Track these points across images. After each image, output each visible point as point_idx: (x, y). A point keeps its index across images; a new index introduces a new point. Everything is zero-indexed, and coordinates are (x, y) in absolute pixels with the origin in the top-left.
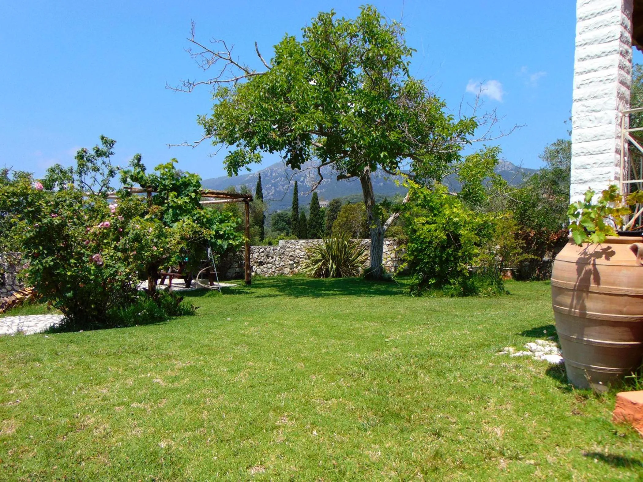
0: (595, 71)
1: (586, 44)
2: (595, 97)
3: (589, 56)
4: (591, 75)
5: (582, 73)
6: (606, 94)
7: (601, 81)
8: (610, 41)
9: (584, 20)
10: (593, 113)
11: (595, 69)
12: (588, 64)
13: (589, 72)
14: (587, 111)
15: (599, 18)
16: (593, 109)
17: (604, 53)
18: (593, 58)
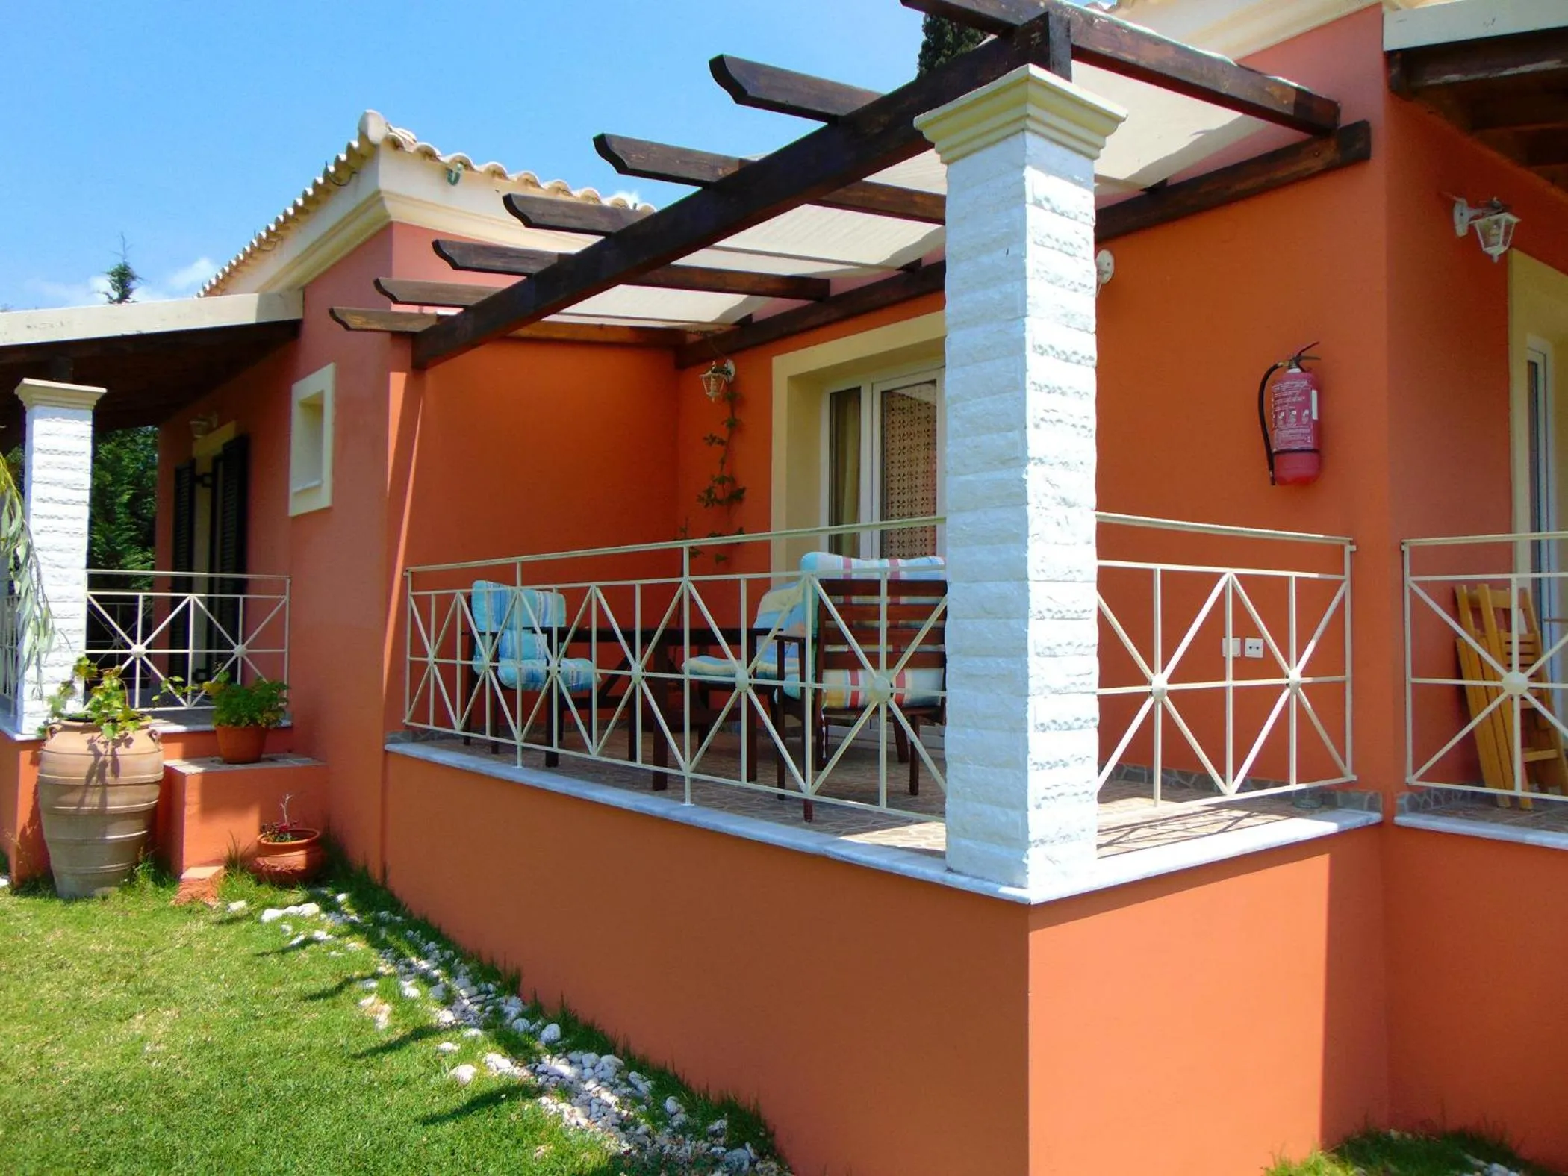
0: (60, 519)
1: (47, 483)
2: (60, 550)
3: (51, 499)
4: (55, 523)
5: (42, 517)
6: (74, 549)
7: (68, 533)
8: (78, 489)
9: (44, 453)
10: (57, 569)
11: (60, 516)
12: (49, 509)
13: (52, 517)
14: (50, 565)
15: (63, 458)
16: (59, 564)
17: (70, 500)
18: (56, 502)
